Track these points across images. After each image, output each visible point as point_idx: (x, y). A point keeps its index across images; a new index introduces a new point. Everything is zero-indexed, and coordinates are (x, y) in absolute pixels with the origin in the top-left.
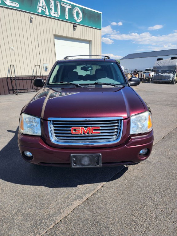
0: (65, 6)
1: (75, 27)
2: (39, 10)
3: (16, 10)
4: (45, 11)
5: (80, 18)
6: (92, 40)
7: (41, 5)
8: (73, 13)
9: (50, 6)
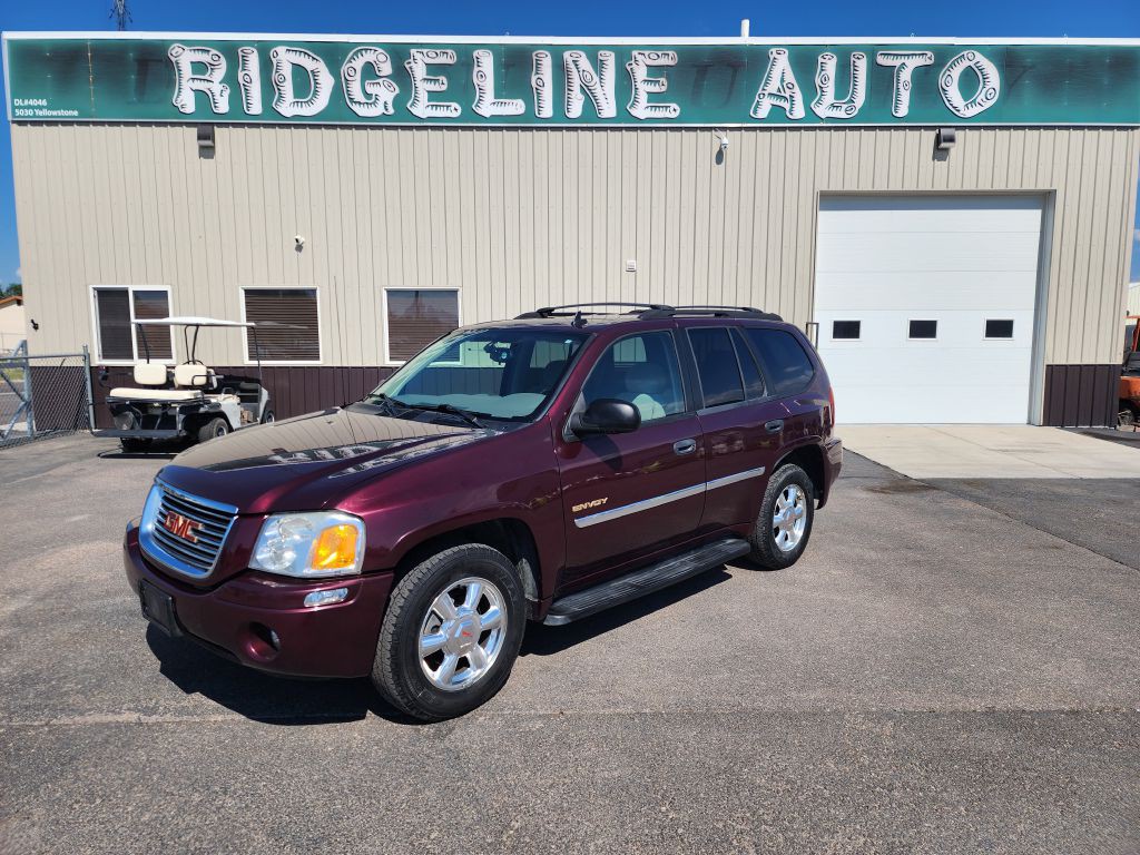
0: (897, 62)
1: (943, 145)
2: (759, 111)
3: (665, 129)
4: (786, 105)
5: (982, 96)
6: (1058, 186)
7: (773, 87)
8: (942, 81)
9: (818, 81)
